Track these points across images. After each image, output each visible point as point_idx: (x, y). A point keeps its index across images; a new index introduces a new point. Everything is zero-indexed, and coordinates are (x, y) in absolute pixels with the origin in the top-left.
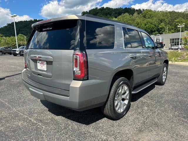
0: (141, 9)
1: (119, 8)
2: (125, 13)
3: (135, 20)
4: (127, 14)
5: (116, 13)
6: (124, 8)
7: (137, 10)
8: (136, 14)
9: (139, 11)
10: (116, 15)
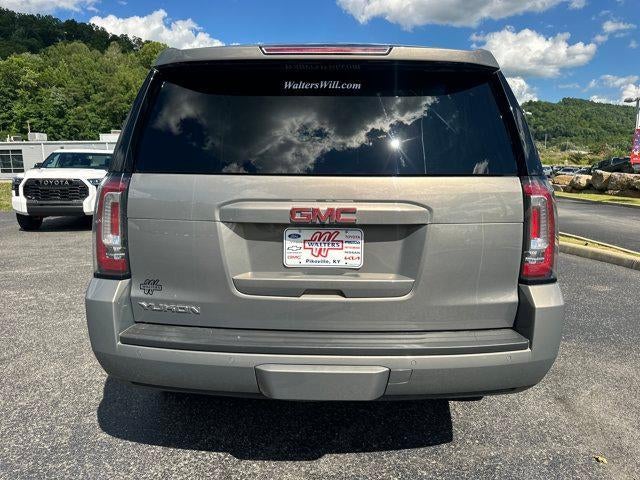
0: (131, 37)
1: (43, 14)
2: (70, 39)
3: (115, 70)
4: (77, 44)
5: (31, 32)
6: (64, 21)
7: (115, 38)
8: (114, 51)
9: (125, 44)
10: (34, 41)
